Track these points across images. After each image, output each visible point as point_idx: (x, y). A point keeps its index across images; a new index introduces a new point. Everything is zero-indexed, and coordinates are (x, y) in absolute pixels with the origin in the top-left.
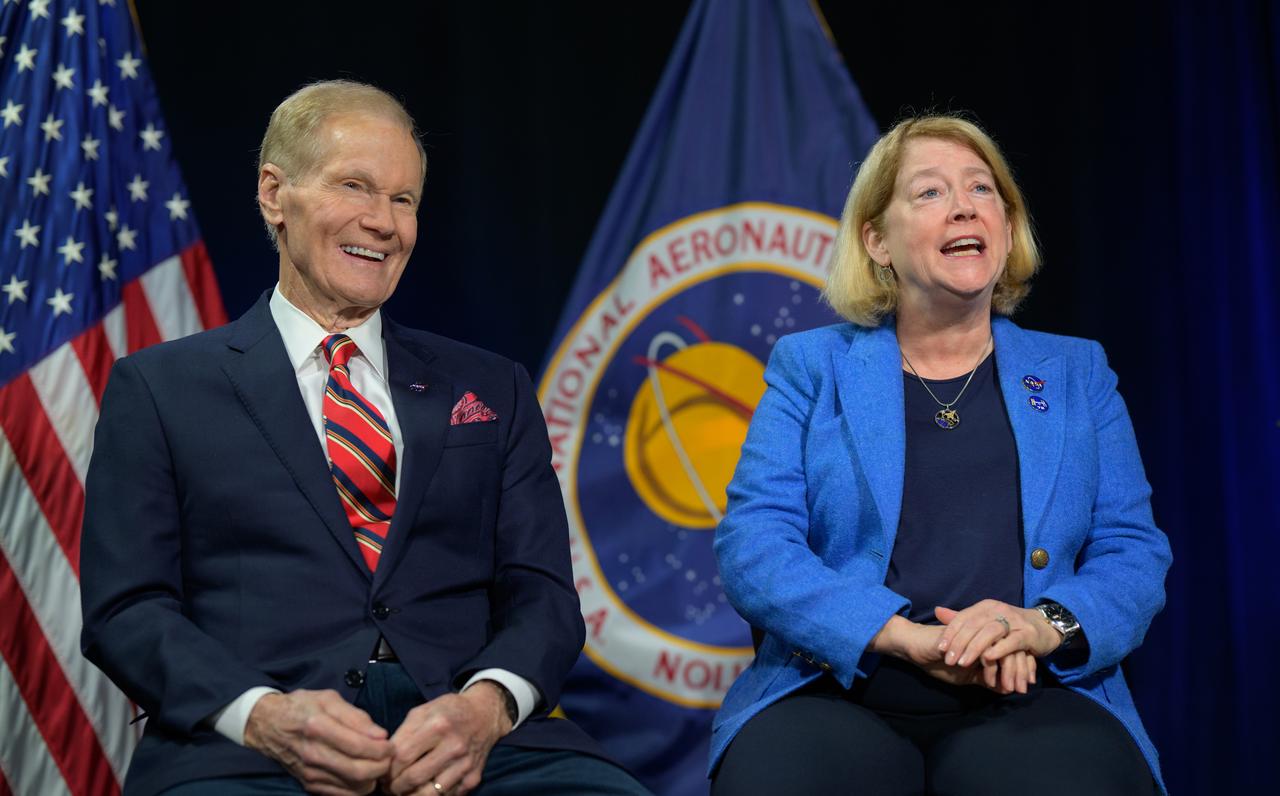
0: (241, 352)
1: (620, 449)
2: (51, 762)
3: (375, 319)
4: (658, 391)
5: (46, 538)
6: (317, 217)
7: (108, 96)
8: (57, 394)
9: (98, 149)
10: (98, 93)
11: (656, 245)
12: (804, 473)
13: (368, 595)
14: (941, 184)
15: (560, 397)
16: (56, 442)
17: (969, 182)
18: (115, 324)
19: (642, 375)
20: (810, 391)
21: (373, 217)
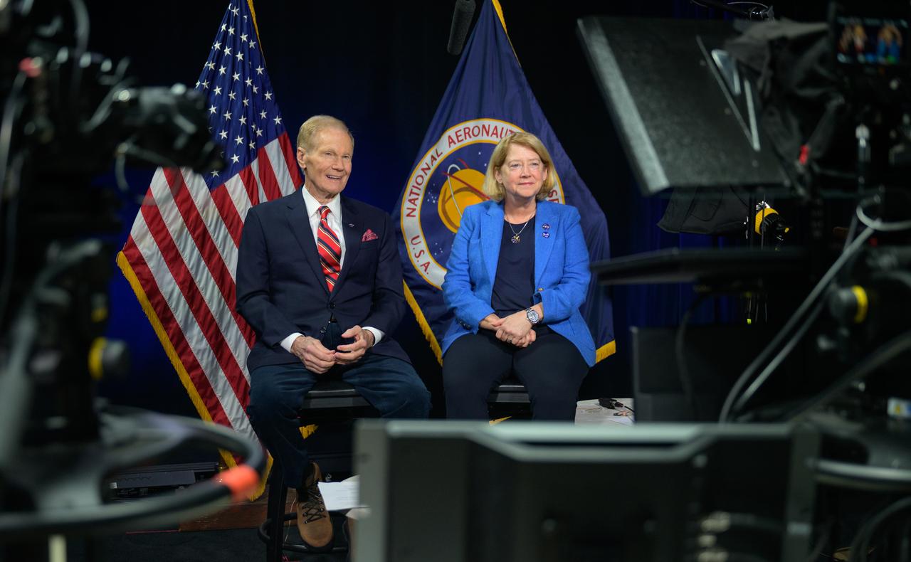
0: (291, 209)
1: (437, 204)
2: (233, 318)
3: (338, 198)
4: (450, 185)
5: (230, 242)
6: (317, 167)
7: (252, 83)
8: (234, 192)
9: (248, 102)
10: (249, 82)
11: (451, 132)
12: (468, 260)
13: (328, 300)
14: (521, 164)
15: (416, 185)
16: (234, 208)
17: (530, 162)
18: (255, 165)
19: (445, 179)
20: (471, 228)
21: (336, 165)
